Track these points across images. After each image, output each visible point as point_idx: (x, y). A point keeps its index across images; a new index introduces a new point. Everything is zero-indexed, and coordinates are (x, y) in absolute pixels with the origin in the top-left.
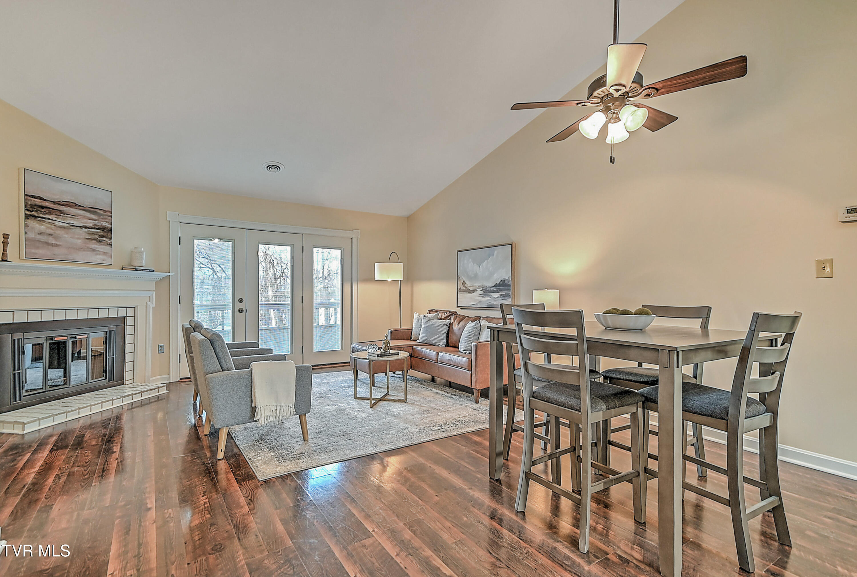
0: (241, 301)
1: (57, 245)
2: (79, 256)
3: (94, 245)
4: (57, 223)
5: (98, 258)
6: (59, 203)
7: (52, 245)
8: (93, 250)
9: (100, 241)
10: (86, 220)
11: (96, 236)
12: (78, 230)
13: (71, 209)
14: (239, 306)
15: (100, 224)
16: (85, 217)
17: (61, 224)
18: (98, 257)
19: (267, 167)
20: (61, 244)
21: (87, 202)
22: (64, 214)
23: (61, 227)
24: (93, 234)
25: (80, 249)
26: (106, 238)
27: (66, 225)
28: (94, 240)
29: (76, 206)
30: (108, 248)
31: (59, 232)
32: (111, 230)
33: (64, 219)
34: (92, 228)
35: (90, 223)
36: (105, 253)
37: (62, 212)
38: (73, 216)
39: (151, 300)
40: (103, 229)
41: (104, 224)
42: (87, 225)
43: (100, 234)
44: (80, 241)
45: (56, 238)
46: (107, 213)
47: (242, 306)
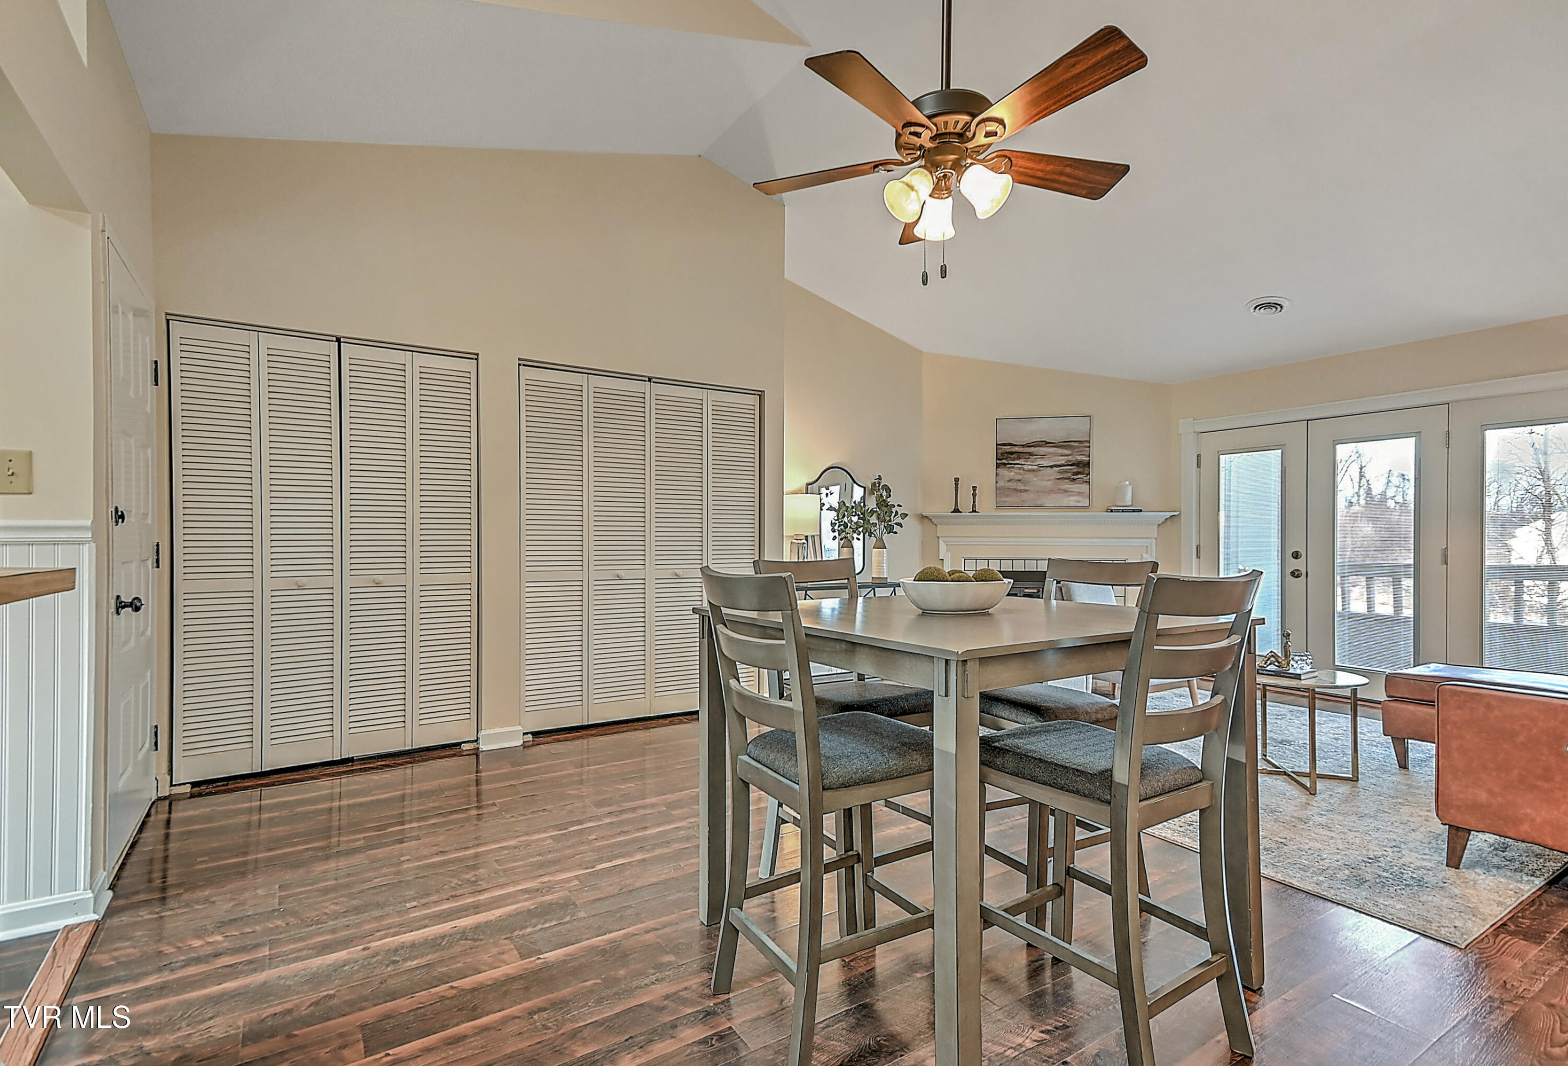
0: (1296, 555)
1: (1026, 491)
2: (1048, 501)
3: (1067, 485)
4: (1025, 467)
5: (1071, 500)
6: (1028, 445)
7: (1021, 491)
8: (1066, 491)
9: (1074, 480)
10: (1057, 458)
11: (1069, 475)
12: (1049, 470)
13: (1041, 449)
14: (1293, 564)
15: (1074, 459)
16: (1056, 455)
17: (1030, 467)
18: (1072, 498)
19: (1256, 308)
20: (1029, 488)
21: (1058, 437)
22: (1033, 455)
23: (1029, 471)
24: (1066, 472)
25: (1051, 492)
26: (1082, 474)
27: (1035, 467)
28: (1066, 479)
29: (1047, 443)
30: (1086, 486)
31: (1029, 476)
32: (1088, 464)
33: (1033, 462)
34: (1064, 465)
35: (1062, 460)
36: (1080, 494)
37: (1031, 454)
38: (1043, 456)
39: (1149, 552)
40: (1077, 464)
41: (1079, 458)
42: (1059, 463)
43: (1074, 471)
44: (1049, 483)
45: (1025, 483)
46: (1085, 444)
47: (1299, 564)
